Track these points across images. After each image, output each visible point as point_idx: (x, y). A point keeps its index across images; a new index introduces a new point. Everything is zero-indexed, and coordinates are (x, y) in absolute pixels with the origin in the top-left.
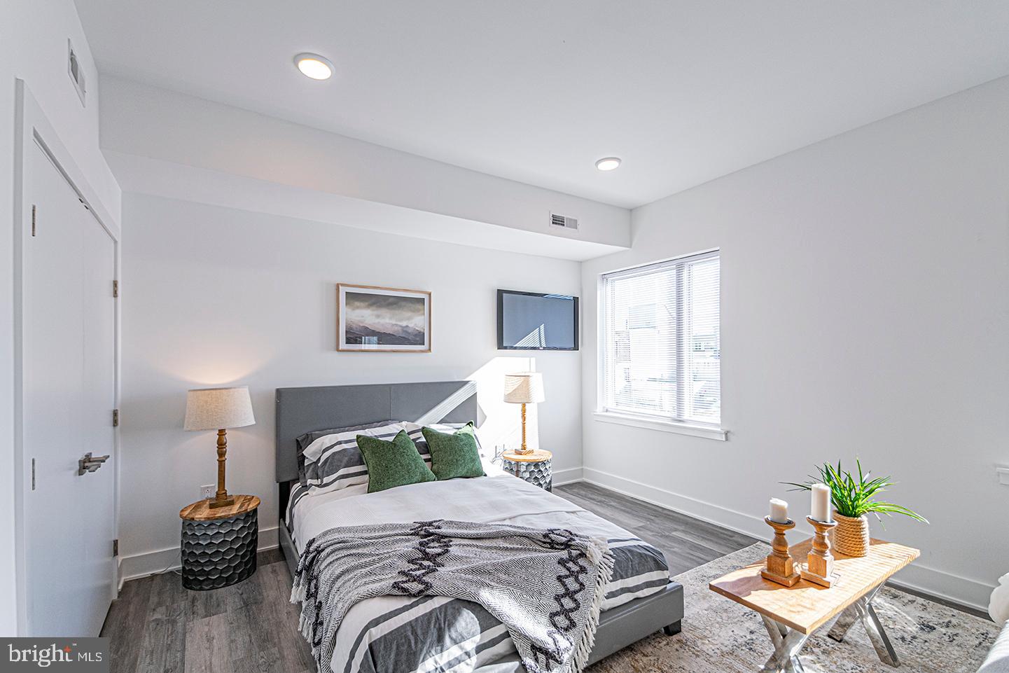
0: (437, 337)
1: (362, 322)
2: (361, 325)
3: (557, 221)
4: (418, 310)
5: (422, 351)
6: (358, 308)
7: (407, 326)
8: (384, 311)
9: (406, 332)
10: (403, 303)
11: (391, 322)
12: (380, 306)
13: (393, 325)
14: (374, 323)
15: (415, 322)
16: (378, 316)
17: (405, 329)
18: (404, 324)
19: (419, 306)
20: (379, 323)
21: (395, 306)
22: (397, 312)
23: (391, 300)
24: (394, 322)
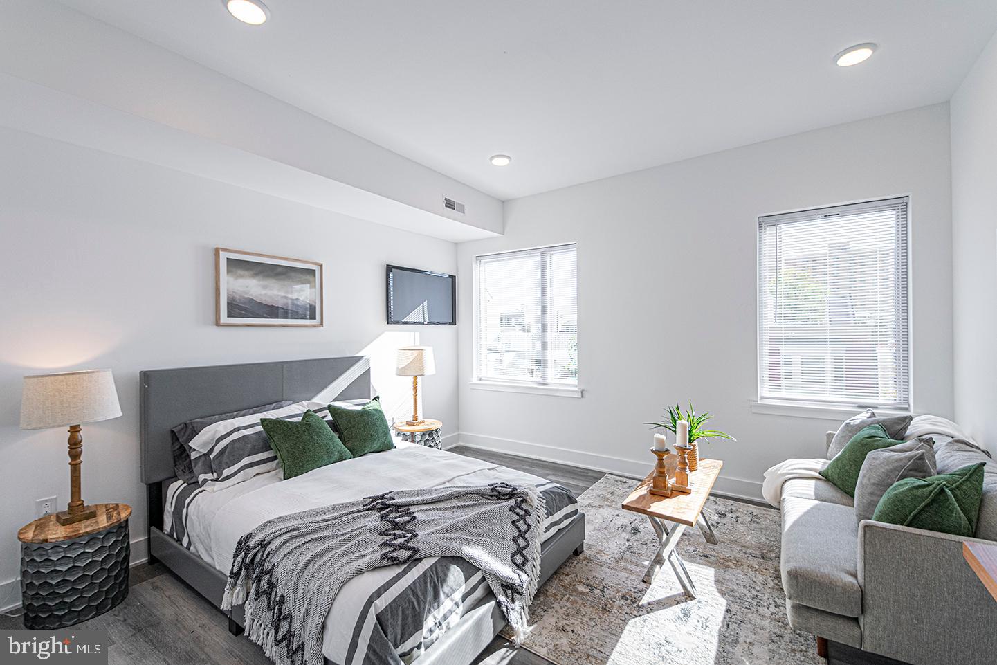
0: (329, 311)
1: (246, 293)
2: (246, 296)
3: (450, 204)
4: (309, 282)
5: (314, 326)
6: (241, 276)
7: (297, 299)
8: (271, 282)
9: (297, 305)
10: (293, 274)
11: (280, 293)
12: (268, 276)
13: (282, 297)
14: (261, 295)
15: (303, 293)
16: (265, 287)
17: (295, 302)
18: (295, 296)
19: (310, 278)
20: (265, 294)
21: (283, 277)
22: (286, 283)
23: (280, 269)
24: (283, 294)
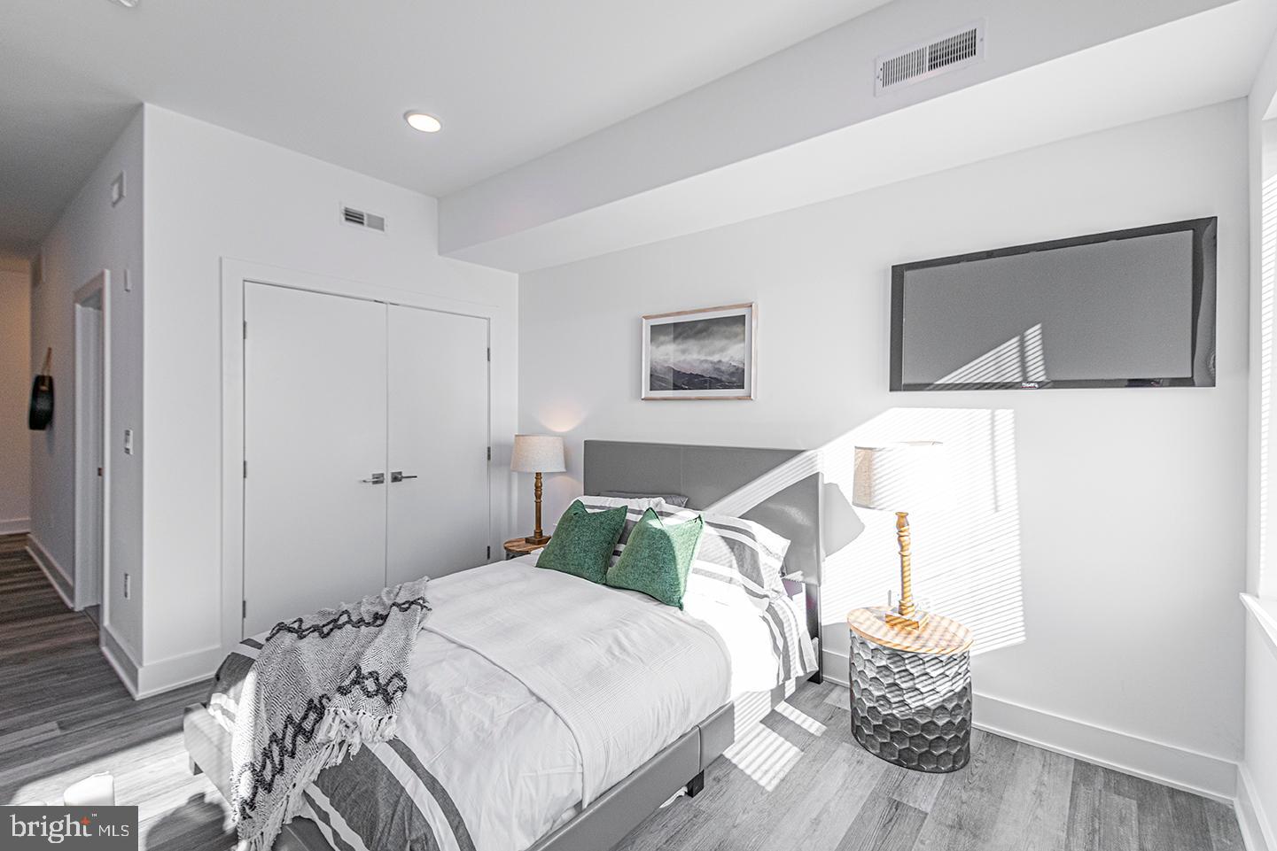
0: (757, 377)
1: (666, 361)
2: (666, 365)
4: (736, 335)
5: (739, 399)
6: (662, 343)
7: (720, 361)
8: (692, 345)
9: (718, 370)
10: (715, 328)
11: (699, 357)
12: (687, 337)
13: (702, 361)
14: (679, 362)
15: (727, 353)
16: (684, 352)
17: (717, 366)
18: (716, 358)
19: (737, 329)
20: (684, 361)
21: (704, 334)
22: (706, 342)
23: (699, 326)
24: (703, 358)
